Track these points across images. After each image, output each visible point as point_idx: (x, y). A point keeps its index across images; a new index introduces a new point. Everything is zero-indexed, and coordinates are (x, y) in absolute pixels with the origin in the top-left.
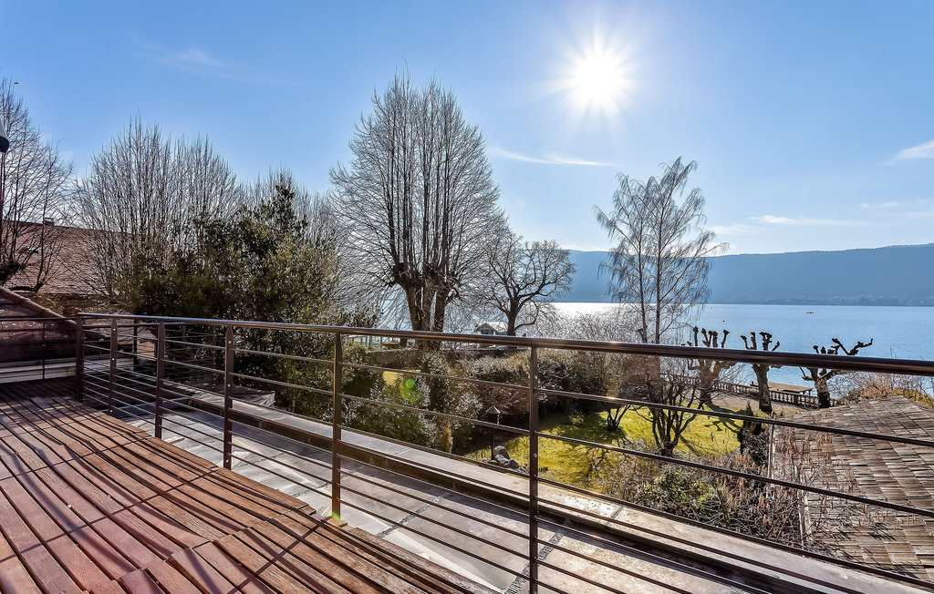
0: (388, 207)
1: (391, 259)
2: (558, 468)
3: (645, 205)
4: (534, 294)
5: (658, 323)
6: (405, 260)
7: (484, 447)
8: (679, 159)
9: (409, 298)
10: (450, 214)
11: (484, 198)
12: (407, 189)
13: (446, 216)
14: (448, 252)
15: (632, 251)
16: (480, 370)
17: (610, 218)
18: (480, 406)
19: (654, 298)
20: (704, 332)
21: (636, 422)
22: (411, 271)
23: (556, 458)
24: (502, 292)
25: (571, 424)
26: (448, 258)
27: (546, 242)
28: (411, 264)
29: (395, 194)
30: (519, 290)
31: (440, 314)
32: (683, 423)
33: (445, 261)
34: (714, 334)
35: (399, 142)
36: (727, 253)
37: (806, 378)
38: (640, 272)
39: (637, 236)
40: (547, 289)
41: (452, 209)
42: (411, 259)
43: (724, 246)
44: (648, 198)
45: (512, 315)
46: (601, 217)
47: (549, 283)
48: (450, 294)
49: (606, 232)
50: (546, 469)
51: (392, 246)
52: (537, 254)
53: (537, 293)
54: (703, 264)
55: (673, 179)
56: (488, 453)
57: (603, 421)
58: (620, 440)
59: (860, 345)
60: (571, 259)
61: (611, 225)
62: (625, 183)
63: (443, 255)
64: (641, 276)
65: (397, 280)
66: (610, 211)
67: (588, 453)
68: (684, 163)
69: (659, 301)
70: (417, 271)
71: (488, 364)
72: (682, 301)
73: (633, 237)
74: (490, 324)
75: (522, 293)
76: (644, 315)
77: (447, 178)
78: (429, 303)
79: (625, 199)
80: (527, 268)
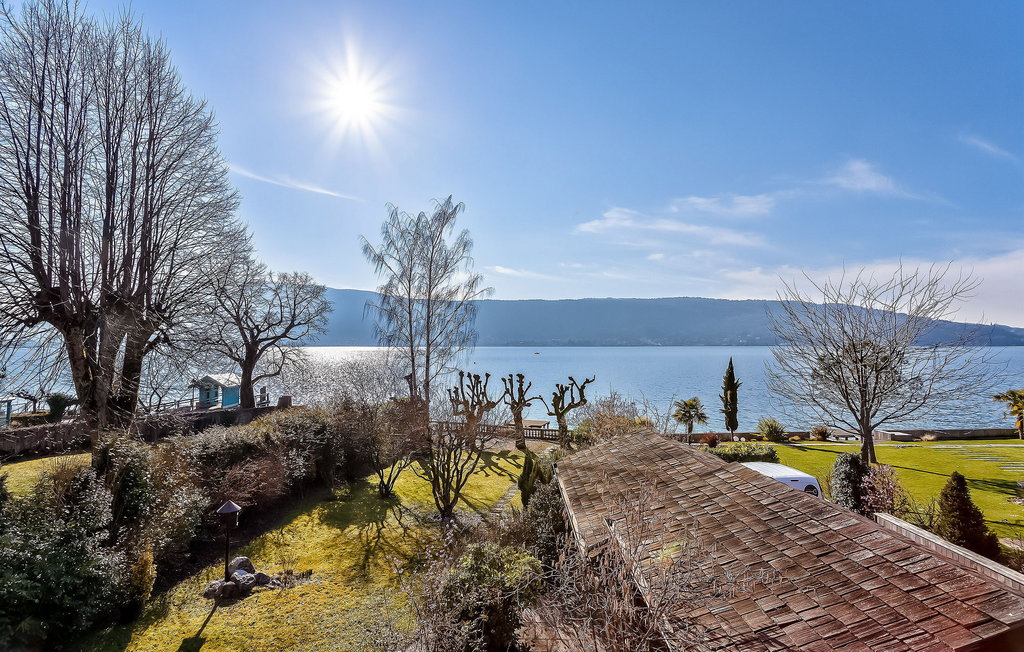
0: (27, 193)
1: (31, 279)
2: (325, 566)
3: (415, 240)
4: (280, 337)
5: (427, 369)
6: (64, 283)
7: (212, 562)
8: (450, 197)
9: (71, 346)
10: (154, 220)
11: (215, 205)
12: (71, 168)
13: (147, 220)
14: (152, 274)
15: (401, 291)
16: (205, 447)
17: (378, 252)
18: (207, 502)
19: (424, 341)
20: (469, 376)
21: (409, 483)
22: (77, 302)
23: (321, 553)
24: (235, 335)
25: (334, 499)
26: (150, 284)
27: (296, 274)
28: (77, 291)
29: (44, 176)
30: (259, 332)
31: (132, 368)
32: (463, 478)
33: (145, 289)
34: (477, 377)
35: (54, 91)
36: (494, 297)
37: (550, 414)
38: (410, 313)
39: (406, 275)
40: (296, 331)
41: (158, 214)
42: (76, 280)
43: (490, 291)
44: (418, 234)
45: (248, 364)
46: (367, 249)
47: (299, 324)
48: (152, 338)
49: (372, 266)
50: (310, 573)
51: (36, 258)
52: (284, 288)
53: (284, 335)
54: (470, 307)
55: (444, 217)
56: (219, 570)
57: (373, 487)
58: (396, 508)
59: (588, 381)
60: (327, 297)
61: (379, 259)
62: (394, 215)
63: (141, 282)
64: (410, 317)
65: (45, 315)
66: (378, 244)
67: (360, 534)
68: (454, 203)
69: (429, 345)
70: (88, 302)
71: (217, 436)
72: (452, 343)
73: (402, 276)
74: (214, 377)
75: (263, 336)
76: (413, 361)
77: (150, 167)
78: (113, 353)
79: (394, 232)
80: (271, 305)
